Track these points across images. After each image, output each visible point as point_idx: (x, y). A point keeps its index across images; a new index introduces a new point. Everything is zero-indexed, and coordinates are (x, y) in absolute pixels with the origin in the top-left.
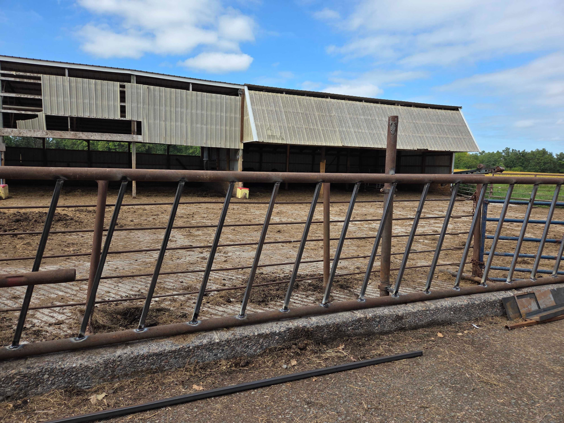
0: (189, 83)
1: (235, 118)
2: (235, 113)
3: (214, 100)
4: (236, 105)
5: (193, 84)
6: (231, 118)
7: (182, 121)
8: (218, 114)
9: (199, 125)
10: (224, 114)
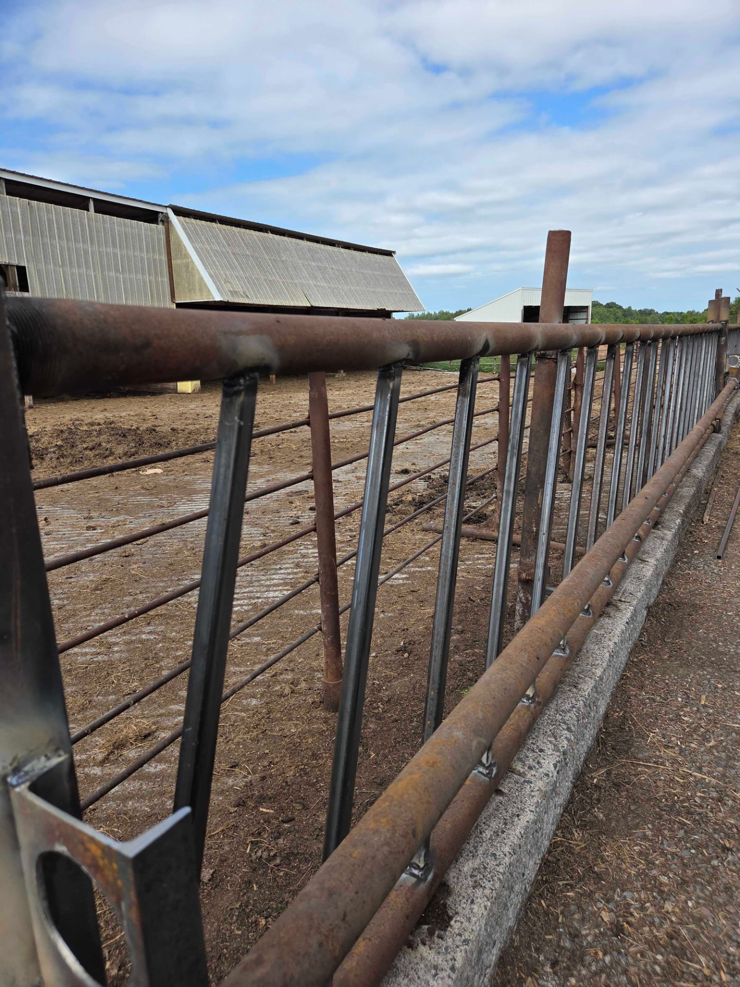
0: (89, 198)
1: (161, 261)
2: (160, 254)
3: (129, 230)
4: (159, 239)
5: (95, 200)
6: (155, 261)
7: (87, 267)
8: (136, 254)
9: (113, 274)
10: (145, 255)
